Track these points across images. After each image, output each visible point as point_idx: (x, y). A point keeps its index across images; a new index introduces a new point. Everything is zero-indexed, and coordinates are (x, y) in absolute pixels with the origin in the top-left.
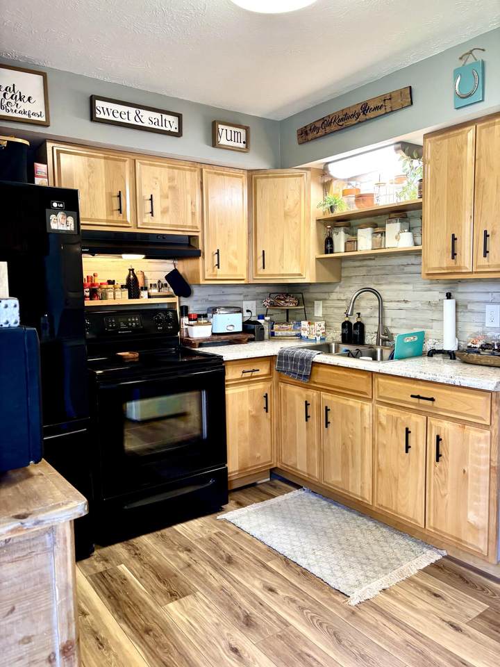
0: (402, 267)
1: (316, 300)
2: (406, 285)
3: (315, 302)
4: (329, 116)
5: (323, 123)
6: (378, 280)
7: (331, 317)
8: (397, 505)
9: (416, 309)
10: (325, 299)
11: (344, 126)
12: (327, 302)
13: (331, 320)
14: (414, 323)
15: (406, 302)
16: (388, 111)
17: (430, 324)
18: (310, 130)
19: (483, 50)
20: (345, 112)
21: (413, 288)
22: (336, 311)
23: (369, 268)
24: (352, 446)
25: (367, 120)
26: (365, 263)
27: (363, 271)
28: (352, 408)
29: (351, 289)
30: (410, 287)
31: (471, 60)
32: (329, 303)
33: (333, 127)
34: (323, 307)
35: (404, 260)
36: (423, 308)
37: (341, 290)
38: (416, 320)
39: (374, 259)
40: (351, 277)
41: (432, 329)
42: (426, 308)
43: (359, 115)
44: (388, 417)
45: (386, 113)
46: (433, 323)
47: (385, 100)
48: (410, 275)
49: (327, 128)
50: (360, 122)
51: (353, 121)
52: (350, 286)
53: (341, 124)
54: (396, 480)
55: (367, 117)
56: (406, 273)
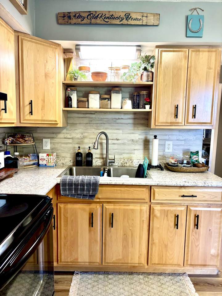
0: (115, 120)
1: (44, 138)
2: (118, 130)
3: (44, 140)
4: (96, 12)
5: (90, 15)
6: (98, 127)
7: (59, 150)
8: (166, 259)
9: (124, 144)
10: (53, 138)
11: (109, 23)
12: (55, 139)
13: (60, 151)
14: (123, 151)
15: (117, 140)
16: (144, 24)
17: (133, 152)
18: (75, 16)
19: (203, 11)
20: (111, 14)
21: (122, 132)
22: (63, 145)
23: (91, 119)
24: (132, 235)
25: (128, 25)
26: (87, 115)
27: (86, 121)
28: (132, 210)
29: (76, 131)
30: (121, 131)
31: (195, 13)
32: (56, 140)
33: (98, 21)
34: (51, 143)
35: (117, 116)
36: (129, 143)
37: (68, 132)
38: (124, 150)
39: (95, 114)
40: (76, 124)
41: (134, 154)
42: (130, 143)
43: (122, 19)
44: (161, 211)
45: (142, 25)
46: (135, 151)
47: (143, 16)
48: (121, 125)
49: (92, 20)
50: (122, 24)
51: (117, 22)
52: (75, 130)
53: (106, 20)
54: (166, 246)
55: (129, 23)
56: (118, 123)
